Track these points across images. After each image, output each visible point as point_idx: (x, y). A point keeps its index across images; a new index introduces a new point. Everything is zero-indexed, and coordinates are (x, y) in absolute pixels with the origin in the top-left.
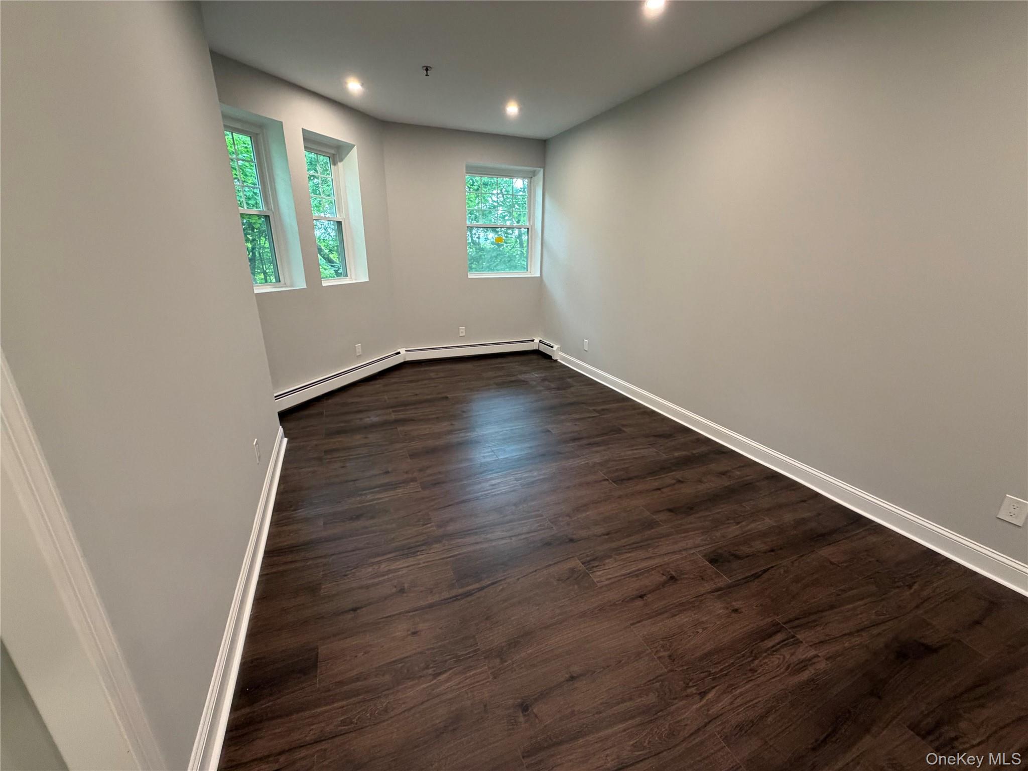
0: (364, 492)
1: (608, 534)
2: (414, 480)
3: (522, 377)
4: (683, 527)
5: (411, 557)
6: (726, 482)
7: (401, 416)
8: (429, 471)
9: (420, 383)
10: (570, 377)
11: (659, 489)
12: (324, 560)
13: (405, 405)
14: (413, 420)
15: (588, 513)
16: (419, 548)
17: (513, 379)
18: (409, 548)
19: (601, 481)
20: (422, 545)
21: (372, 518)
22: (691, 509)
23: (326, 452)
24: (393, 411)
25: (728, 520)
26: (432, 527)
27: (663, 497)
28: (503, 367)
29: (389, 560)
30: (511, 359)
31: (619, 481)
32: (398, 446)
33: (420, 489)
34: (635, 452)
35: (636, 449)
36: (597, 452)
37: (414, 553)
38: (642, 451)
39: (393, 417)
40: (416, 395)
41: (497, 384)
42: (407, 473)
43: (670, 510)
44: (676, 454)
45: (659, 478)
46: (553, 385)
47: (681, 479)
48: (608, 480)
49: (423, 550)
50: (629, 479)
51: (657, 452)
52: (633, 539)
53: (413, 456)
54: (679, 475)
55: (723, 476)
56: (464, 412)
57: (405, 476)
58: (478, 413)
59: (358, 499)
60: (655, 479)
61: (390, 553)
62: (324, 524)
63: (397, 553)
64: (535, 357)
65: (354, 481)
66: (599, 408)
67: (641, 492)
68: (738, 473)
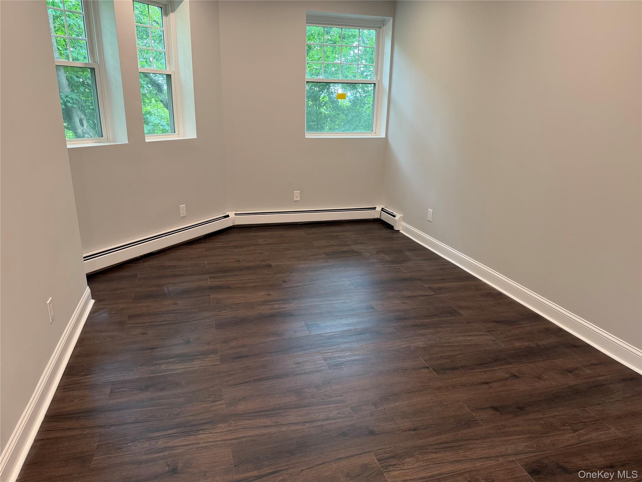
0: (160, 362)
1: (414, 430)
2: (214, 352)
3: (355, 248)
4: (507, 430)
5: (192, 435)
6: (571, 381)
7: (217, 282)
8: (233, 344)
9: (245, 249)
10: (409, 250)
11: (487, 383)
12: (102, 431)
13: (224, 271)
14: (229, 288)
15: (397, 404)
16: (203, 426)
17: (345, 249)
18: (192, 426)
19: (420, 368)
20: (206, 423)
21: (162, 389)
22: (521, 409)
23: (130, 317)
24: (210, 278)
25: (564, 425)
26: (221, 405)
27: (490, 393)
28: (338, 236)
29: (169, 436)
30: (348, 227)
31: (441, 370)
32: (206, 314)
33: (219, 363)
34: (468, 338)
35: (470, 336)
36: (422, 335)
37: (197, 431)
38: (476, 338)
39: (209, 283)
40: (239, 261)
41: (326, 254)
42: (209, 343)
43: (495, 409)
44: (517, 344)
45: (490, 371)
46: (388, 258)
47: (516, 374)
48: (428, 368)
49: (206, 429)
50: (454, 368)
51: (494, 341)
52: (444, 437)
53: (220, 326)
54: (514, 368)
55: (569, 374)
56: (284, 282)
57: (206, 347)
58: (299, 284)
59: (152, 368)
60: (485, 372)
61: (171, 429)
62: (111, 392)
63: (179, 430)
64: (375, 226)
65: (152, 349)
66: (436, 286)
67: (463, 385)
68: (589, 372)
